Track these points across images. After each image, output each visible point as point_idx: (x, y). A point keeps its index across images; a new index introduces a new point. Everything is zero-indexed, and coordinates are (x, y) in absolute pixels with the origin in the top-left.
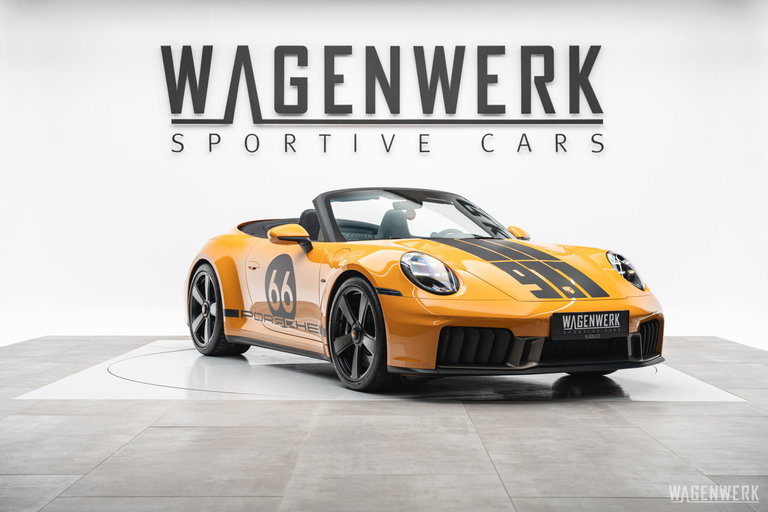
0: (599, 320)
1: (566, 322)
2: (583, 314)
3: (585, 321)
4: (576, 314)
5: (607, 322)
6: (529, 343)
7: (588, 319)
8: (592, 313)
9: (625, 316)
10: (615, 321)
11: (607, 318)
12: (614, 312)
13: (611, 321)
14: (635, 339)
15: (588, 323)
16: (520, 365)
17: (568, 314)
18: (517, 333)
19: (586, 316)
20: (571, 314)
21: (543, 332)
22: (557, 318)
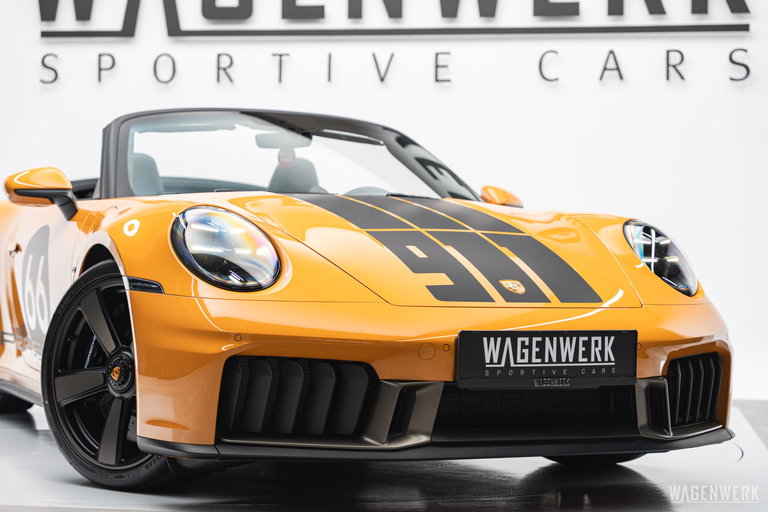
0: (568, 349)
1: (491, 351)
2: (531, 334)
3: (535, 349)
4: (514, 335)
5: (587, 354)
6: (409, 394)
7: (541, 345)
8: (551, 334)
9: (626, 342)
10: (605, 353)
11: (587, 344)
12: (603, 334)
13: (595, 351)
14: (654, 391)
15: (540, 355)
16: (390, 440)
17: (495, 334)
18: (385, 372)
19: (535, 339)
20: (504, 335)
21: (440, 372)
22: (469, 343)
